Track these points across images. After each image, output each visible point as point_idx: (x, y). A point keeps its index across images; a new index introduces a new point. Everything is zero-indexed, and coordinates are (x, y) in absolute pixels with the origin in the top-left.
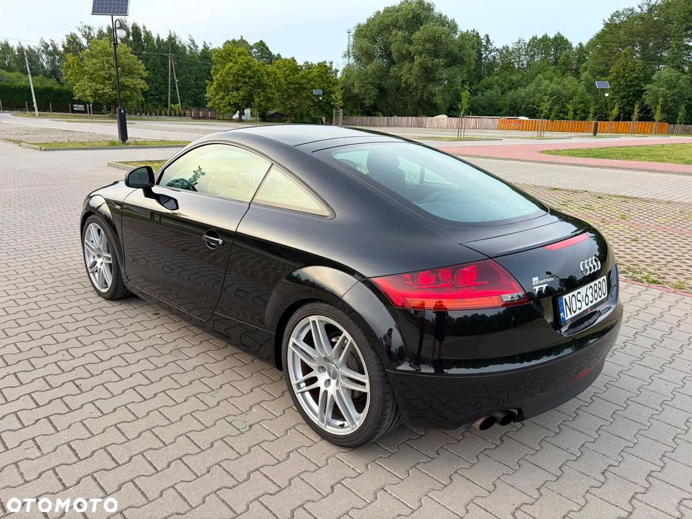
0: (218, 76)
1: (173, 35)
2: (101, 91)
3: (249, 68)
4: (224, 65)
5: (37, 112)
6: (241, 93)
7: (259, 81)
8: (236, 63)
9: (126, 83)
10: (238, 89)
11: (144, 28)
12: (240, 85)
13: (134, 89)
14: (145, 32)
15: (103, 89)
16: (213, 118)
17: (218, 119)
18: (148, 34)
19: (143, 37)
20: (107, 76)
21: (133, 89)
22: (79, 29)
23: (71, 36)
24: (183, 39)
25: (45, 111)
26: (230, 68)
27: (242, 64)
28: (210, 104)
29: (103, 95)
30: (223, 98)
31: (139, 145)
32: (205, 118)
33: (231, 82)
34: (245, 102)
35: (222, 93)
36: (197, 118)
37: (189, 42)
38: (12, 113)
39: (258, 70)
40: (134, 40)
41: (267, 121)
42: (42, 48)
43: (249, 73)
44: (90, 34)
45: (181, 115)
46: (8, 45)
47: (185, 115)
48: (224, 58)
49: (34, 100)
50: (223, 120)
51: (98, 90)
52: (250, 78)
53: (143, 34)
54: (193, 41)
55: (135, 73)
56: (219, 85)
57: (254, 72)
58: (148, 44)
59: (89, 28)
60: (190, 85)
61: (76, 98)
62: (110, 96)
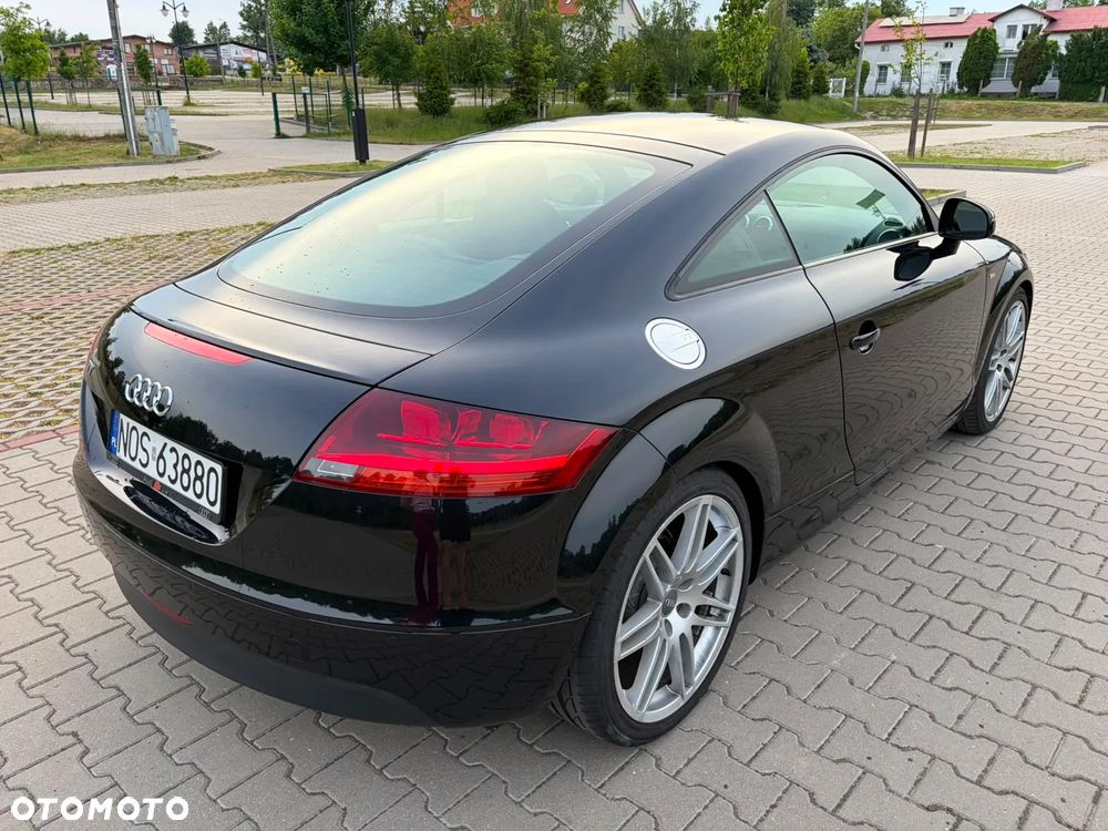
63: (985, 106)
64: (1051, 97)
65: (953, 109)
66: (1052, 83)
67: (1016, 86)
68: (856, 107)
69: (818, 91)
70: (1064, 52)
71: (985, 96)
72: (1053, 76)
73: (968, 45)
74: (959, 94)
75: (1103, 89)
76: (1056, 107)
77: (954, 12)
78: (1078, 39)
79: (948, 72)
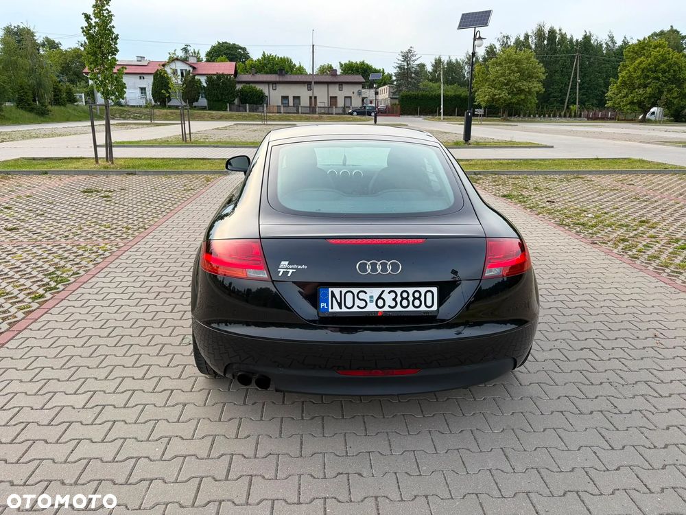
0: (624, 72)
1: (588, 34)
2: (497, 96)
3: (664, 61)
4: (634, 59)
5: (442, 117)
6: (649, 90)
7: (674, 76)
8: (649, 56)
9: (523, 87)
10: (645, 86)
11: (560, 30)
12: (649, 81)
13: (530, 92)
14: (561, 34)
15: (499, 94)
16: (612, 119)
17: (618, 120)
18: (563, 36)
19: (557, 40)
20: (506, 81)
21: (528, 92)
22: (498, 39)
23: (491, 46)
24: (600, 37)
25: (451, 115)
26: (641, 63)
27: (655, 58)
28: (609, 104)
29: (499, 99)
30: (626, 96)
31: (479, 145)
32: (604, 119)
33: (638, 78)
34: (653, 100)
35: (625, 91)
36: (595, 118)
37: (608, 38)
38: (426, 117)
39: (676, 63)
40: (548, 44)
41: (682, 122)
42: (467, 60)
43: (663, 66)
44: (507, 43)
45: (577, 116)
46: (440, 60)
47: (580, 116)
48: (636, 53)
49: (442, 106)
50: (625, 120)
51: (495, 95)
52: (664, 72)
53: (558, 36)
54: (612, 38)
55: (533, 77)
56: (624, 82)
57: (670, 66)
58: (561, 47)
59: (508, 37)
60: (597, 84)
61: (476, 103)
62: (505, 100)
63: (175, 113)
64: (204, 108)
65: (158, 114)
66: (203, 101)
67: (186, 102)
68: (99, 112)
69: (70, 101)
70: (205, 85)
71: (170, 107)
72: (202, 97)
73: (154, 79)
74: (155, 105)
75: (228, 104)
76: (210, 114)
77: (140, 59)
78: (210, 78)
79: (145, 93)
